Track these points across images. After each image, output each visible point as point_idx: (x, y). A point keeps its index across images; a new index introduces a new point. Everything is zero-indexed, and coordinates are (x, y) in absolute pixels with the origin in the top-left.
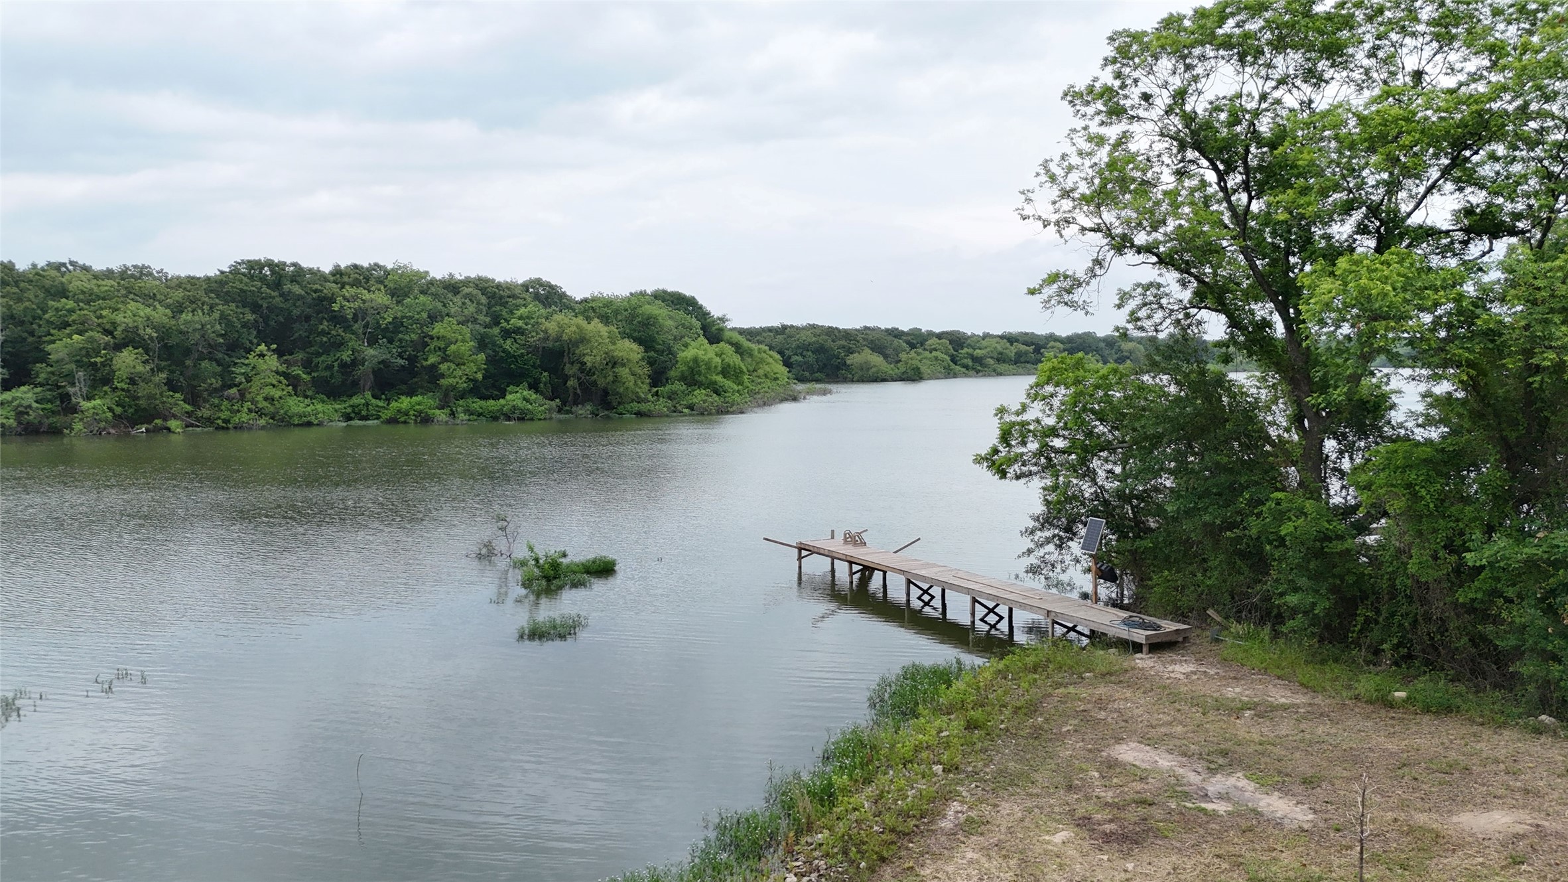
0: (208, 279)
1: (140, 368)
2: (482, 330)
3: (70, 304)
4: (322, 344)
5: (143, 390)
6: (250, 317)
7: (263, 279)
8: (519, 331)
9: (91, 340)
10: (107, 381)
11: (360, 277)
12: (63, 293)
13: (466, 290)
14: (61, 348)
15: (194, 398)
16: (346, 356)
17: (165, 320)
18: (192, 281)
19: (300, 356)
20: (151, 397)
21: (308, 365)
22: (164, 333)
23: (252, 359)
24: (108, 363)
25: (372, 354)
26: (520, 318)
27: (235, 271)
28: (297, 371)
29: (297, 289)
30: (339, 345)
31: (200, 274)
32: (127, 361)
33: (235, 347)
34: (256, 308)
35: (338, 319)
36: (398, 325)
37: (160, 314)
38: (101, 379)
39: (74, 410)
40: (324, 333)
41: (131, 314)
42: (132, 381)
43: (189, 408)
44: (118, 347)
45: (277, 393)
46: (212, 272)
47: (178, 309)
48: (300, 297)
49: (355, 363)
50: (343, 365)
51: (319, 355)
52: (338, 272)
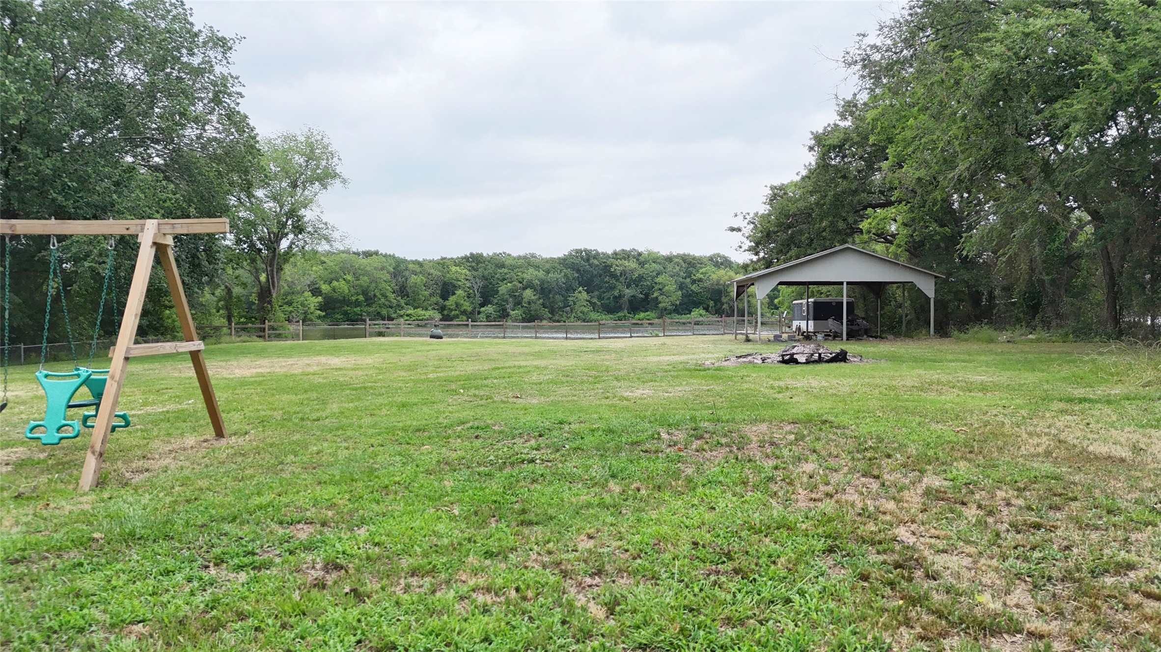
0: (559, 258)
1: (533, 298)
2: (681, 280)
3: (506, 271)
4: (606, 288)
5: (533, 307)
6: (577, 275)
7: (582, 258)
8: (700, 280)
9: (515, 285)
10: (519, 303)
11: (625, 255)
12: (503, 266)
13: (677, 260)
14: (503, 289)
15: (552, 312)
16: (616, 293)
17: (543, 277)
18: (552, 259)
19: (596, 293)
20: (536, 310)
21: (600, 298)
22: (542, 282)
23: (576, 294)
24: (521, 295)
25: (628, 292)
26: (702, 273)
27: (570, 254)
28: (595, 300)
29: (596, 262)
30: (613, 288)
31: (556, 256)
32: (528, 294)
33: (570, 289)
34: (578, 271)
35: (613, 276)
36: (641, 278)
37: (541, 274)
38: (518, 303)
39: (508, 315)
40: (607, 282)
41: (530, 274)
42: (529, 303)
43: (550, 316)
44: (524, 289)
45: (586, 310)
46: (561, 255)
47: (548, 272)
48: (597, 266)
49: (621, 296)
50: (615, 297)
51: (604, 292)
52: (615, 253)
